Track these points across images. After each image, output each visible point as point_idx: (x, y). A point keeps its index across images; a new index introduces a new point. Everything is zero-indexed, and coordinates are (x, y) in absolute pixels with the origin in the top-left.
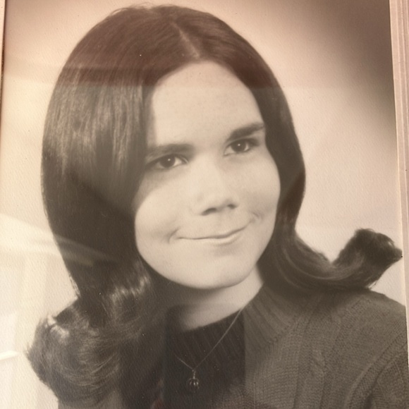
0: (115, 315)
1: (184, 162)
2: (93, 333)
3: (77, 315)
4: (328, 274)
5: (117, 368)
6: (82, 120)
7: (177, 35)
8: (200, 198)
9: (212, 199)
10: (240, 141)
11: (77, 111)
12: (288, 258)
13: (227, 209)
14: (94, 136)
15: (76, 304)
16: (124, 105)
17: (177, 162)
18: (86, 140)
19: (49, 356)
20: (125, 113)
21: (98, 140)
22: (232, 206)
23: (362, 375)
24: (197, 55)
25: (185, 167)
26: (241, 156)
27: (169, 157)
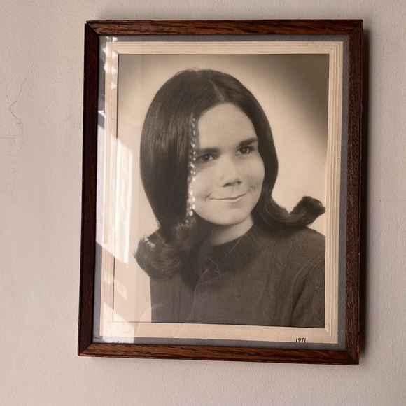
0: (178, 237)
1: (214, 158)
2: (167, 245)
3: (159, 236)
4: (286, 219)
5: (179, 263)
6: (161, 134)
7: (212, 87)
8: (222, 178)
9: (228, 179)
10: (244, 147)
11: (159, 129)
12: (267, 210)
13: (237, 184)
14: (167, 144)
15: (158, 231)
16: (183, 126)
17: (211, 158)
18: (163, 145)
19: (145, 256)
20: (183, 131)
21: (169, 146)
22: (239, 183)
23: (302, 270)
24: (223, 99)
25: (215, 161)
26: (244, 156)
27: (207, 155)
